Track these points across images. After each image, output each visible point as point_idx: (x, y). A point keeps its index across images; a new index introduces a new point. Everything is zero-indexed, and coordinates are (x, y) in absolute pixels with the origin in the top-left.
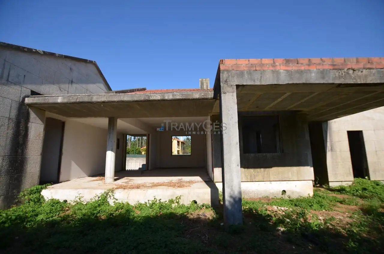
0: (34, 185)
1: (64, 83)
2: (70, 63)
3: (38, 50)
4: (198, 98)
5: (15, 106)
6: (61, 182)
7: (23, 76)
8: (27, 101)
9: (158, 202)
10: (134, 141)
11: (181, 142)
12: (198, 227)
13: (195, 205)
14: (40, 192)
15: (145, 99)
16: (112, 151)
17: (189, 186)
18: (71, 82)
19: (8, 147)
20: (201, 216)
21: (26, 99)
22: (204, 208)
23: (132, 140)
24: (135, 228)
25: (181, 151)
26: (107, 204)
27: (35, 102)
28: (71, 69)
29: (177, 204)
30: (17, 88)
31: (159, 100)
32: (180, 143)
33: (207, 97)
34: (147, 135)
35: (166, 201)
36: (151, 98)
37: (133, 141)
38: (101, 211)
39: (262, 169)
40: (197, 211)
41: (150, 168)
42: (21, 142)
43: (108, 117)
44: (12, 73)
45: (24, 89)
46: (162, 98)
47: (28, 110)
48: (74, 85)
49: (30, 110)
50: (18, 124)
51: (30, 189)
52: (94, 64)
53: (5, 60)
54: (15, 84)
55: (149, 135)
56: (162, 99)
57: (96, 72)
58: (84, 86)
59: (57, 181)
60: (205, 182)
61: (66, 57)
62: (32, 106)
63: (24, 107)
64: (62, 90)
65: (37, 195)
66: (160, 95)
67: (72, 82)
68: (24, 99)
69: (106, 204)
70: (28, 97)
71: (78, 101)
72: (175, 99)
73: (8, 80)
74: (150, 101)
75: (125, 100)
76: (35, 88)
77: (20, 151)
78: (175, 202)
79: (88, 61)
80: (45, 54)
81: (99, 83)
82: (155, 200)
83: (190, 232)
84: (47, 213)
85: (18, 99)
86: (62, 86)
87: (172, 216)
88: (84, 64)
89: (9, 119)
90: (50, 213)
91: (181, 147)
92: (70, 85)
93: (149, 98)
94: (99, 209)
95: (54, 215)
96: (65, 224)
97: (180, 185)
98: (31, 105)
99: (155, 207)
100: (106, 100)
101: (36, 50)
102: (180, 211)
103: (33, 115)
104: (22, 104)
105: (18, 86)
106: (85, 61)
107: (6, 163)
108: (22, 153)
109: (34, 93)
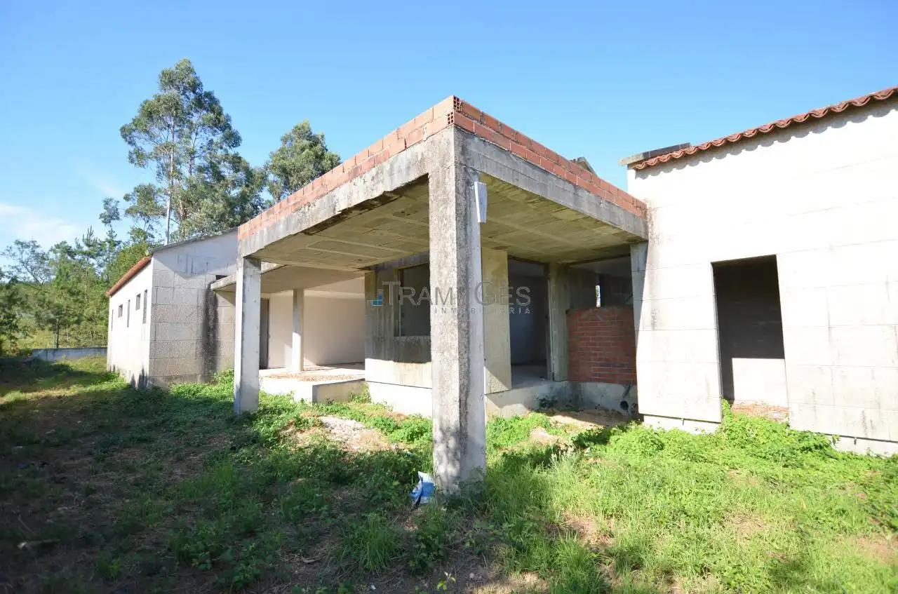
5: (202, 295)
6: (269, 369)
7: (206, 265)
8: (213, 287)
19: (200, 334)
21: (212, 285)
30: (202, 277)
39: (414, 364)
42: (212, 327)
43: (293, 290)
44: (195, 264)
45: (208, 276)
47: (216, 296)
49: (217, 295)
50: (206, 311)
51: (223, 372)
53: (187, 255)
54: (199, 274)
63: (210, 294)
68: (209, 285)
70: (214, 282)
73: (192, 272)
76: (219, 273)
77: (211, 335)
85: (204, 286)
89: (198, 306)
98: (217, 290)
103: (221, 300)
104: (208, 291)
105: (202, 275)
107: (199, 346)
108: (214, 337)
109: (219, 277)
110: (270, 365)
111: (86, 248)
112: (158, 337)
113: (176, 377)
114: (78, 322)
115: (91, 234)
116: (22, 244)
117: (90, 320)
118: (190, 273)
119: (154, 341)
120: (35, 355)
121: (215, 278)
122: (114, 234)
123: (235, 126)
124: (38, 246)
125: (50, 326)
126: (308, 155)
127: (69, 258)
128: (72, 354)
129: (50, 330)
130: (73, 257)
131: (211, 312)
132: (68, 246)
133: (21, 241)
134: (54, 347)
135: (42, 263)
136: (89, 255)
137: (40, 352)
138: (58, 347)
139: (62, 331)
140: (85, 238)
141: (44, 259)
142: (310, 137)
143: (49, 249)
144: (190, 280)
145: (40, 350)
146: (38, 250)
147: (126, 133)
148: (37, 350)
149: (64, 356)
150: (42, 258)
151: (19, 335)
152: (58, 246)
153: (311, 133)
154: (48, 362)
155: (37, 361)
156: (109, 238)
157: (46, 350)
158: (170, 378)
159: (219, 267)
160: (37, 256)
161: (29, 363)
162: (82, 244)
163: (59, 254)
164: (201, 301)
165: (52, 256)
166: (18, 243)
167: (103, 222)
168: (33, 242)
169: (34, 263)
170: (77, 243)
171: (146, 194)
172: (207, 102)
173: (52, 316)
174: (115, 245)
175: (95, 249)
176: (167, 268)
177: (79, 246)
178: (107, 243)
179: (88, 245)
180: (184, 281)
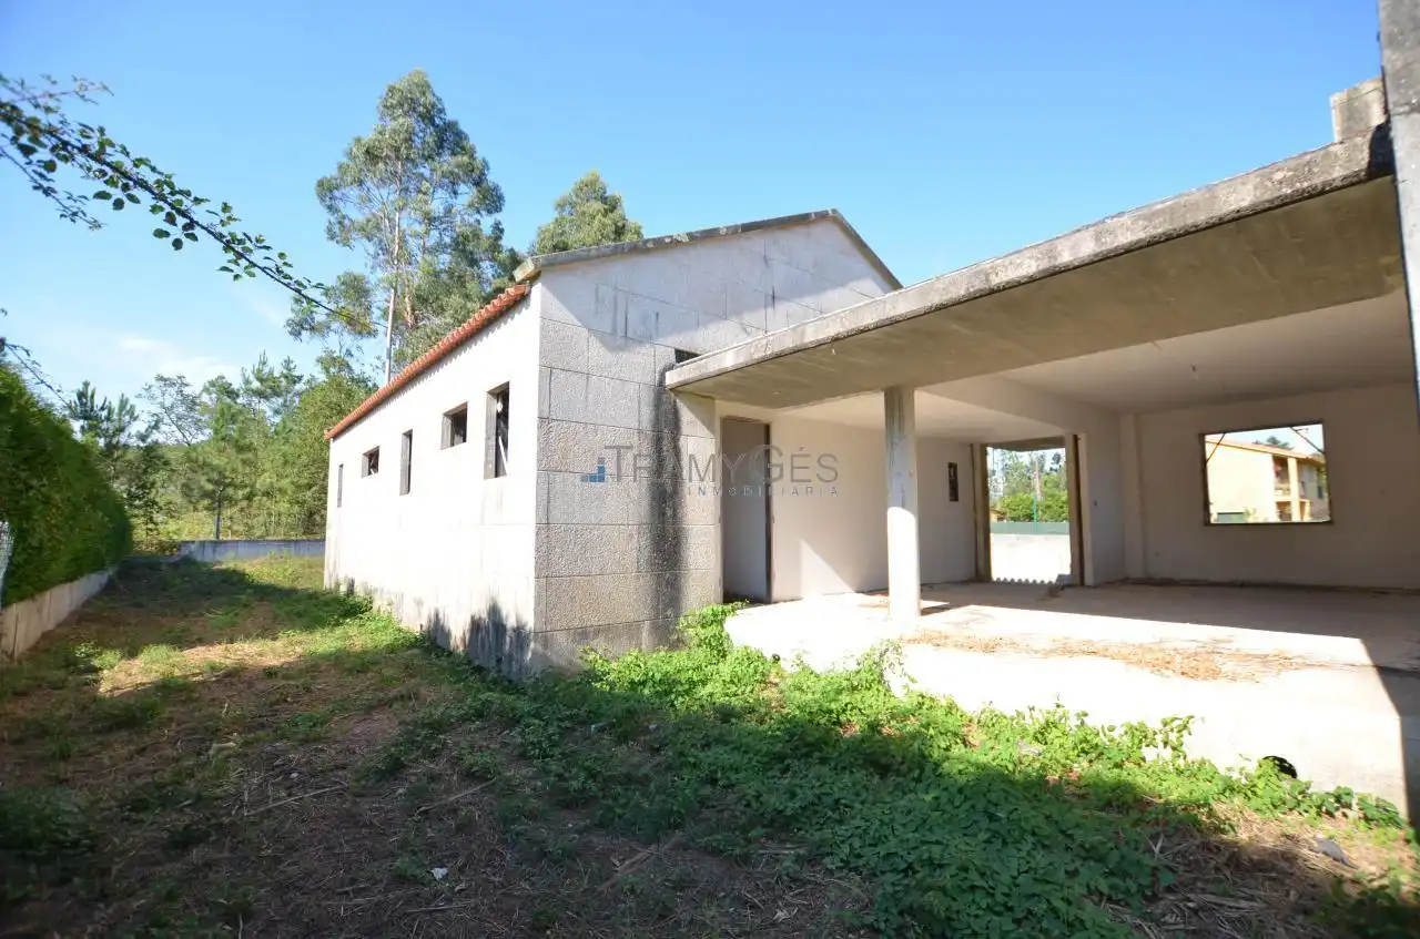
0: (709, 603)
1: (753, 308)
2: (757, 242)
3: (674, 234)
4: (1253, 206)
5: (648, 398)
6: (776, 603)
7: (654, 316)
8: (672, 379)
9: (1073, 722)
10: (1056, 471)
11: (1301, 462)
12: (1251, 898)
13: (1286, 783)
14: (721, 623)
15: (972, 290)
16: (903, 506)
17: (1251, 677)
18: (770, 298)
20: (1305, 851)
21: (667, 374)
22: (1354, 813)
23: (1047, 468)
24: (937, 798)
25: (1302, 505)
26: (880, 688)
27: (682, 379)
28: (766, 260)
29: (1167, 754)
30: (647, 349)
31: (1032, 280)
32: (1292, 464)
33: (1318, 181)
34: (1070, 441)
35: (1112, 729)
36: (997, 280)
37: (1051, 469)
38: (849, 706)
40: (1293, 817)
41: (1089, 580)
42: (669, 489)
43: (882, 390)
45: (659, 350)
46: (1045, 264)
47: (675, 402)
48: (782, 308)
49: (680, 404)
50: (658, 442)
51: (698, 613)
52: (831, 219)
53: (616, 288)
54: (641, 343)
55: (1076, 439)
56: (1046, 270)
57: (845, 243)
58: (809, 300)
59: (762, 598)
60: (1384, 671)
61: (748, 228)
62: (680, 392)
63: (664, 397)
64: (749, 329)
65: (712, 630)
66: (1035, 252)
67: (774, 299)
68: (662, 377)
69: (878, 690)
70: (671, 368)
71: (768, 353)
72: (1110, 251)
73: (626, 336)
74: (992, 292)
75: (900, 316)
76: (684, 343)
77: (669, 512)
78: (1159, 738)
79: (813, 216)
80: (694, 238)
81: (858, 278)
82: (1060, 710)
83: (1191, 905)
84: (724, 681)
85: (651, 375)
86: (748, 318)
87: (1121, 801)
88: (801, 230)
89: (640, 431)
90: (732, 682)
91: (1302, 484)
92: (770, 310)
93: (987, 280)
94: (845, 698)
95: (739, 692)
96: (751, 724)
97: (1197, 668)
98: (677, 390)
99: (1056, 741)
100: (841, 330)
101: (671, 237)
102: (1175, 791)
103: (687, 416)
104: (660, 389)
105: (647, 346)
106: (802, 220)
107: (645, 541)
108: (675, 515)
109: (682, 356)
110: (776, 592)
111: (256, 385)
112: (556, 515)
113: (598, 631)
114: (249, 498)
115: (264, 363)
116: (165, 380)
117: (267, 494)
118: (621, 338)
119: (545, 526)
120: (184, 552)
121: (673, 358)
122: (292, 366)
123: (492, 177)
124: (186, 385)
125: (206, 502)
126: (604, 225)
127: (229, 400)
128: (242, 549)
129: (207, 509)
130: (234, 400)
131: (666, 445)
132: (226, 383)
133: (165, 376)
134: (212, 537)
135: (192, 409)
136: (260, 394)
137: (193, 547)
138: (218, 537)
139: (227, 512)
140: (256, 367)
141: (195, 404)
142: (604, 200)
143: (201, 388)
144: (622, 354)
145: (193, 542)
146: (187, 391)
147: (327, 190)
148: (187, 542)
149: (231, 554)
150: (192, 403)
151: (159, 518)
152: (212, 384)
153: (605, 192)
154: (205, 564)
155: (188, 561)
156: (285, 371)
157: (203, 544)
158: (583, 634)
159: (678, 329)
160: (185, 398)
161: (176, 565)
162: (252, 378)
163: (214, 396)
164: (647, 414)
165: (205, 398)
166: (160, 378)
167: (291, 333)
168: (180, 377)
169: (181, 410)
170: (244, 375)
171: (356, 288)
172: (449, 138)
173: (210, 487)
174: (295, 382)
175: (269, 387)
176: (573, 319)
177: (247, 382)
178: (282, 379)
179: (261, 380)
180: (610, 357)
